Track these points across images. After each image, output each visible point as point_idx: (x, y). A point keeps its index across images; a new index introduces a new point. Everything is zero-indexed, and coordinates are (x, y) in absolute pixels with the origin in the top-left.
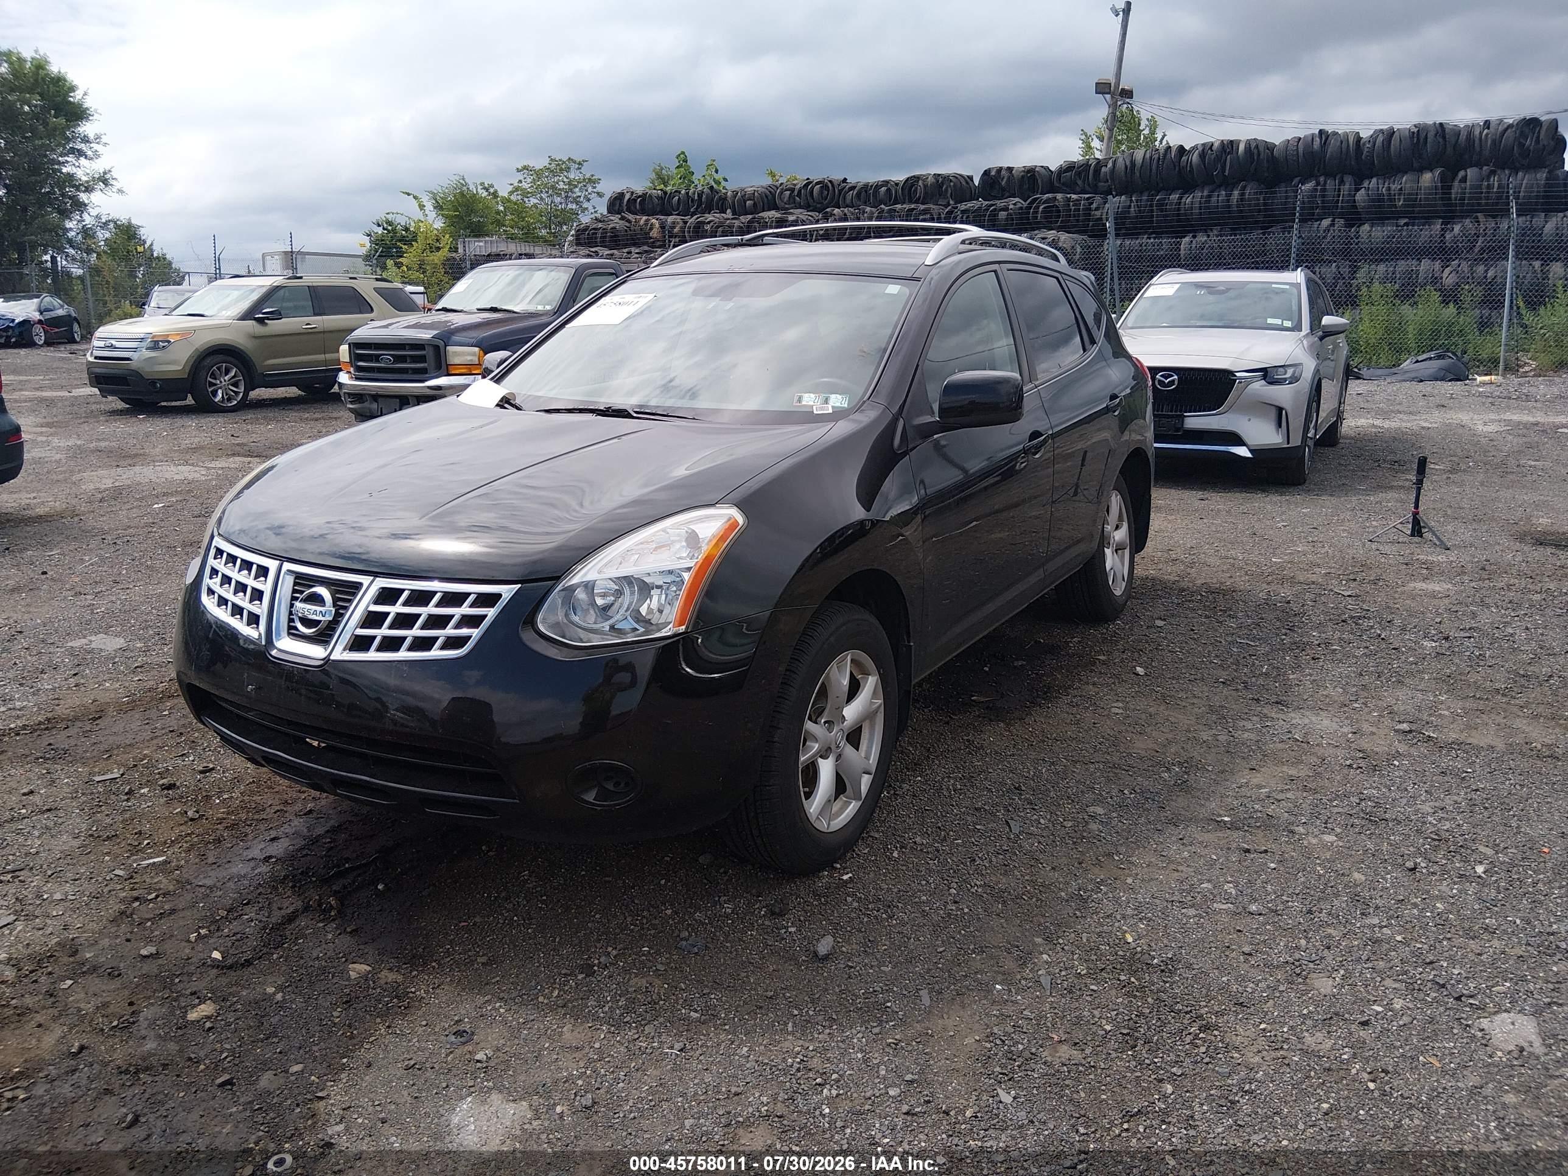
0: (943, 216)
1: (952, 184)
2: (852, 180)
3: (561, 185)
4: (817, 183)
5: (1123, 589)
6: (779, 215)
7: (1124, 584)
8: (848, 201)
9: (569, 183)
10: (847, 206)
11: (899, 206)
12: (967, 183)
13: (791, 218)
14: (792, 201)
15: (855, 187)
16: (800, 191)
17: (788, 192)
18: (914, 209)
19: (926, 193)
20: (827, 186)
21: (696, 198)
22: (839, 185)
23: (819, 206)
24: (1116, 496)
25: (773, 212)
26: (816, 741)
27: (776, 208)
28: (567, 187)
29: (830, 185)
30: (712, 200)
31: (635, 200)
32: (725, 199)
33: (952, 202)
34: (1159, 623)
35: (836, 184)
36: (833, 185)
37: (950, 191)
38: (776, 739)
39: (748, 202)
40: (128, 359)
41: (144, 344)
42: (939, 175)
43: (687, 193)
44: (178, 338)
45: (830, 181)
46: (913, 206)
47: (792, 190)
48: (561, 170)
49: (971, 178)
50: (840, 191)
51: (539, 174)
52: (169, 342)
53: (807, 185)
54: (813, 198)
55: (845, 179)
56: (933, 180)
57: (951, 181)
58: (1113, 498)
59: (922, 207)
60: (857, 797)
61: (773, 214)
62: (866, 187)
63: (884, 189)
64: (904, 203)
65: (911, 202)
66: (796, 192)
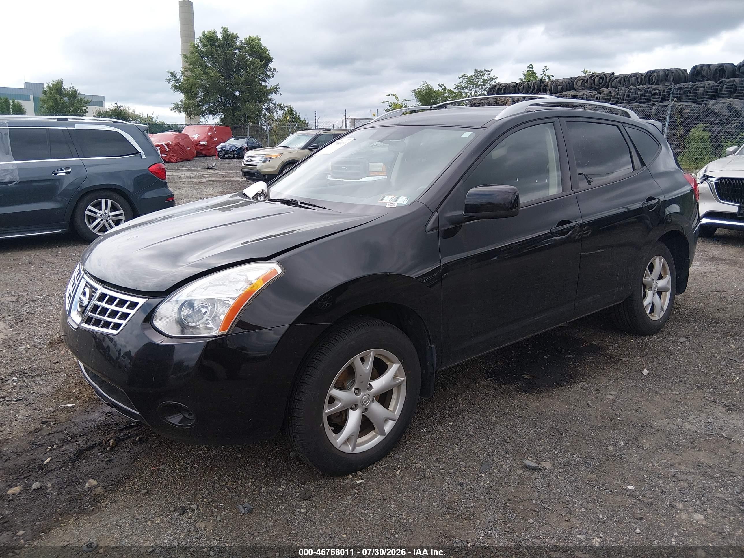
0: (666, 91)
1: (674, 74)
2: (617, 74)
3: (480, 83)
4: (597, 76)
5: (661, 316)
6: (574, 93)
7: (662, 314)
8: (614, 85)
9: (483, 82)
10: (613, 87)
11: (641, 86)
12: (683, 73)
13: (580, 94)
14: (583, 85)
15: (618, 77)
16: (587, 81)
17: (582, 81)
18: (649, 88)
19: (658, 79)
20: (602, 77)
21: (532, 86)
22: (609, 76)
23: (597, 87)
24: (660, 259)
25: (571, 91)
26: (340, 401)
27: (573, 89)
28: (482, 83)
29: (604, 77)
30: (540, 86)
31: (501, 88)
32: (547, 86)
33: (673, 84)
34: (682, 339)
35: (607, 76)
36: (606, 76)
37: (672, 78)
38: (303, 399)
39: (559, 87)
40: (255, 165)
41: (262, 159)
42: (666, 69)
43: (528, 84)
44: (275, 157)
45: (605, 75)
46: (649, 86)
47: (584, 80)
48: (480, 75)
49: (686, 71)
50: (610, 80)
51: (470, 78)
52: (271, 158)
53: (591, 77)
54: (594, 84)
55: (614, 73)
56: (663, 72)
57: (673, 72)
58: (657, 260)
59: (654, 87)
60: (382, 433)
61: (572, 93)
62: (624, 77)
63: (634, 78)
64: (645, 84)
65: (649, 84)
66: (585, 81)
